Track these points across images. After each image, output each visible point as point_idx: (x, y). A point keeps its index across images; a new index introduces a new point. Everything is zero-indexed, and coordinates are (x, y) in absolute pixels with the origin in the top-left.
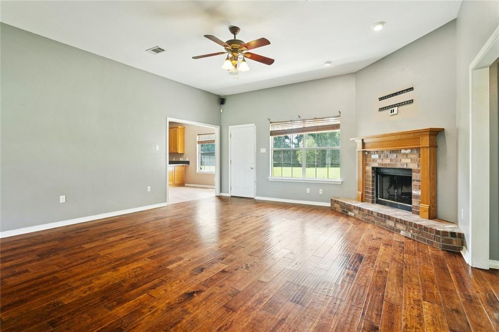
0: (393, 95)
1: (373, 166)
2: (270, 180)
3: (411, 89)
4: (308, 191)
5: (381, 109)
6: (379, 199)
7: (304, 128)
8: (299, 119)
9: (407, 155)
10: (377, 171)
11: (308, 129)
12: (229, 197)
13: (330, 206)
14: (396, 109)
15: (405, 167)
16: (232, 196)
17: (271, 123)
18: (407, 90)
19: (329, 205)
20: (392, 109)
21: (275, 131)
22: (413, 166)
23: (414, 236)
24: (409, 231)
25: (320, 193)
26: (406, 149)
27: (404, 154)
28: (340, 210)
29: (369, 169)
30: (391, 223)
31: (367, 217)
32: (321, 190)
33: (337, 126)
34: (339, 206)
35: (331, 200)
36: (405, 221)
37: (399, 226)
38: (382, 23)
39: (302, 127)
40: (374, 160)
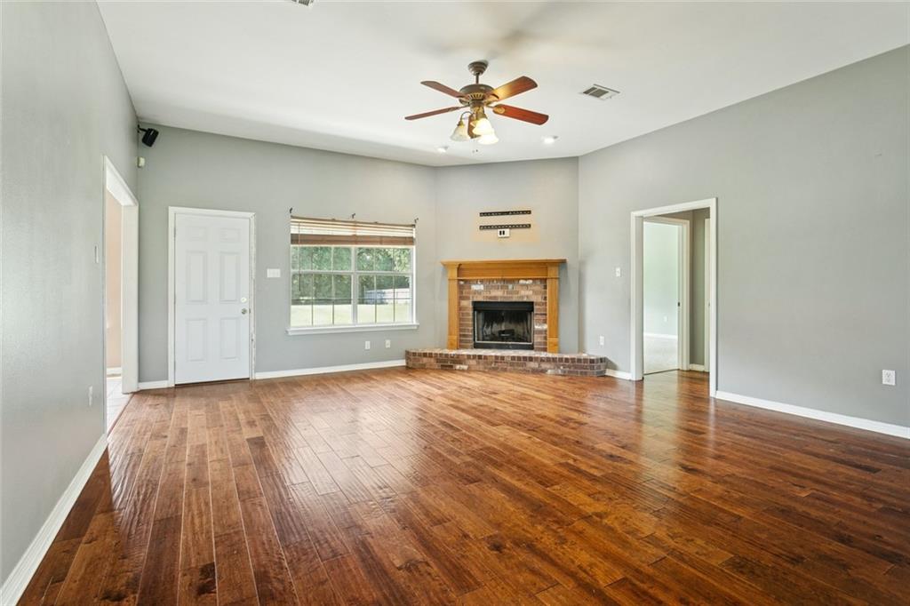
0: (503, 213)
1: (475, 300)
2: (290, 334)
3: (529, 212)
4: (368, 345)
5: (483, 228)
6: (477, 342)
7: (355, 236)
8: (351, 219)
9: (527, 285)
10: (477, 306)
11: (363, 239)
12: (169, 388)
13: (405, 364)
14: (507, 231)
15: (525, 300)
16: (177, 386)
17: (292, 217)
18: (524, 212)
19: (403, 363)
20: (502, 230)
21: (302, 235)
22: (536, 299)
23: (565, 372)
24: (559, 368)
25: (387, 347)
26: (526, 279)
27: (523, 285)
28: (437, 366)
29: (467, 304)
30: (534, 365)
31: (493, 365)
32: (388, 342)
33: (410, 241)
34: (432, 360)
35: (407, 353)
36: (553, 359)
37: (544, 366)
38: (555, 137)
39: (350, 234)
40: (478, 292)
